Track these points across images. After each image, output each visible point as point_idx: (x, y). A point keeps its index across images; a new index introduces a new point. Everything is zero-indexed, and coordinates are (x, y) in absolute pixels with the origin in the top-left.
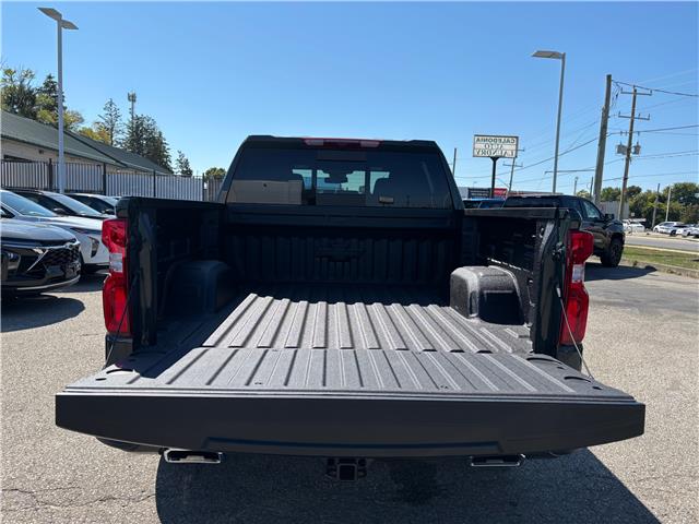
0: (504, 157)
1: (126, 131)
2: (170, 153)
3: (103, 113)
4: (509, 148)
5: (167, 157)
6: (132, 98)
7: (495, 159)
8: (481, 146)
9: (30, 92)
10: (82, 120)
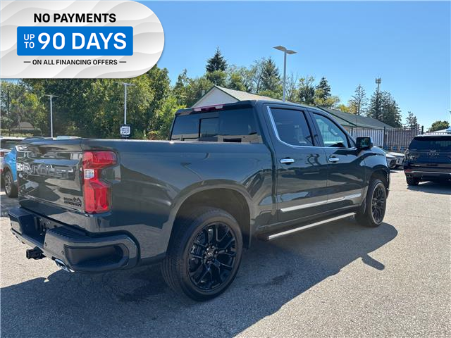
1: (369, 103)
2: (401, 114)
3: (354, 94)
5: (399, 117)
6: (378, 81)
9: (312, 89)
10: (339, 101)
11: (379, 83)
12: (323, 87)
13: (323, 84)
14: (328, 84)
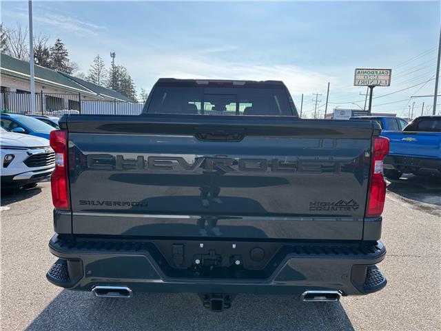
0: (379, 85)
1: (108, 75)
2: (136, 89)
3: (93, 64)
4: (383, 78)
5: (134, 92)
6: (113, 55)
7: (372, 87)
8: (360, 77)
9: (46, 50)
10: (77, 69)
11: (114, 57)
12: (59, 50)
13: (59, 46)
14: (65, 47)
